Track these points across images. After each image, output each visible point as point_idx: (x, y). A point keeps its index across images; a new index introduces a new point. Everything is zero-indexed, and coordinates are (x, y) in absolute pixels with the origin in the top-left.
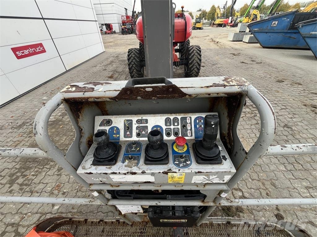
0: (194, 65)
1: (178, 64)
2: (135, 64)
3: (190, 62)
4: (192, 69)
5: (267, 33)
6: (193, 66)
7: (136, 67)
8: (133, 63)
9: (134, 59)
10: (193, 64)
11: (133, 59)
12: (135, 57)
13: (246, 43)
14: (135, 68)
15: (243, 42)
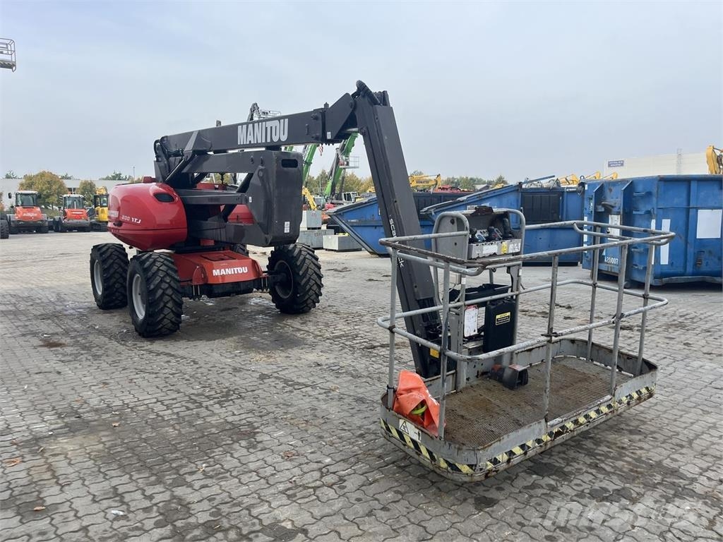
0: (310, 278)
1: (265, 284)
2: (170, 286)
3: (301, 273)
4: (308, 287)
5: (376, 227)
6: (309, 280)
7: (173, 296)
8: (167, 285)
9: (168, 274)
10: (308, 276)
11: (165, 276)
12: (170, 272)
13: (335, 251)
14: (172, 298)
15: (326, 250)
